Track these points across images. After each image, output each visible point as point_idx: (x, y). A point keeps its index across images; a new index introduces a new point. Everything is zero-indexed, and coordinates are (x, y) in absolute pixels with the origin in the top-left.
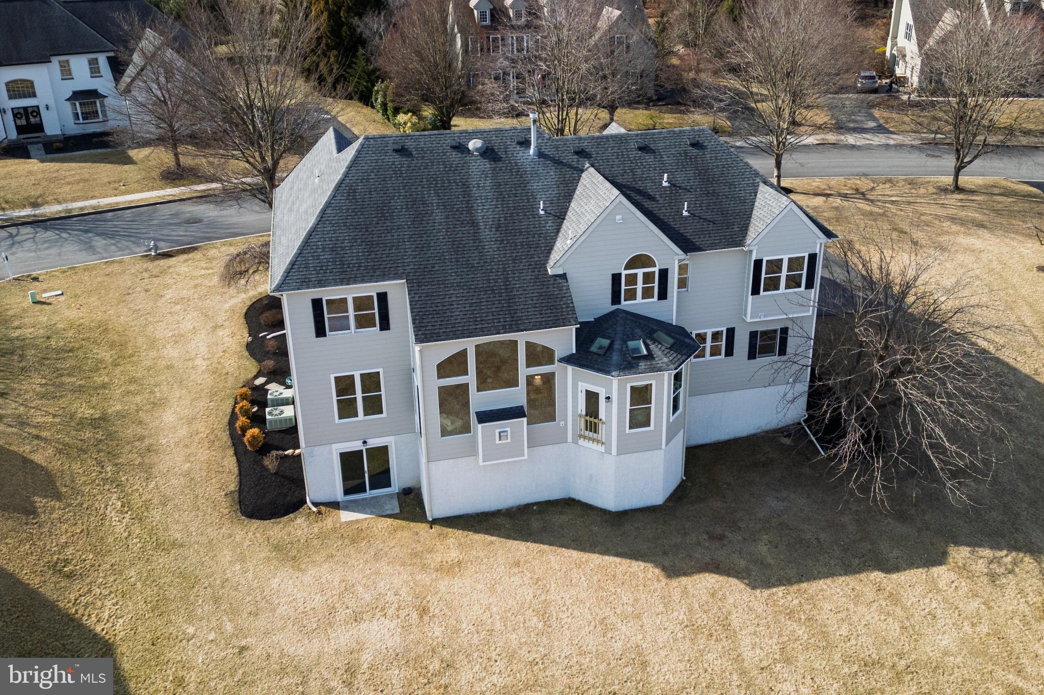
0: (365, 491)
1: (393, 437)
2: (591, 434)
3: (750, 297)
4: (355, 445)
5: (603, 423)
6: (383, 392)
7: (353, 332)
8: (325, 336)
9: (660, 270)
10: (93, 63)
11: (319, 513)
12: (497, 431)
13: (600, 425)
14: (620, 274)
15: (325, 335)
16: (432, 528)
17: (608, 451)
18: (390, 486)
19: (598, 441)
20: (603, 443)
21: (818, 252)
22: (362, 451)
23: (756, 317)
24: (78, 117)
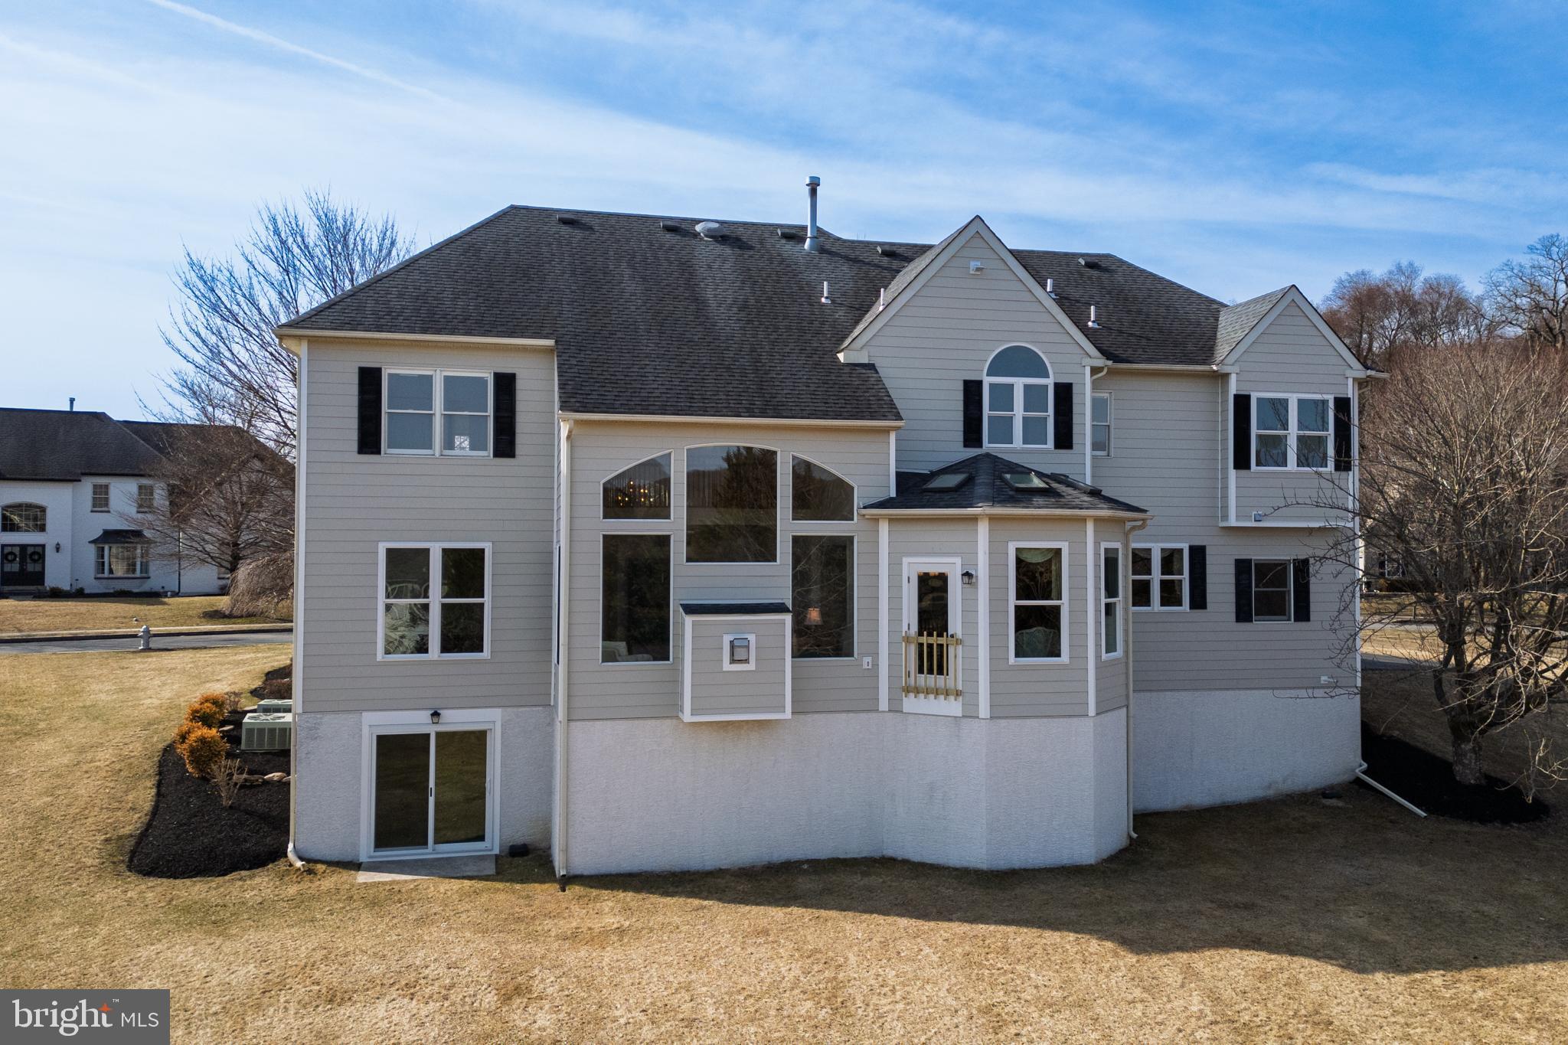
0: (425, 843)
1: (498, 711)
2: (931, 680)
3: (1232, 473)
4: (411, 721)
5: (959, 642)
6: (487, 600)
7: (437, 454)
8: (378, 452)
9: (1057, 386)
10: (145, 492)
11: (310, 872)
12: (727, 639)
13: (951, 650)
14: (979, 383)
15: (377, 450)
16: (564, 891)
17: (970, 715)
18: (481, 838)
19: (947, 693)
20: (958, 694)
21: (1350, 395)
22: (426, 737)
23: (1247, 517)
24: (103, 569)
